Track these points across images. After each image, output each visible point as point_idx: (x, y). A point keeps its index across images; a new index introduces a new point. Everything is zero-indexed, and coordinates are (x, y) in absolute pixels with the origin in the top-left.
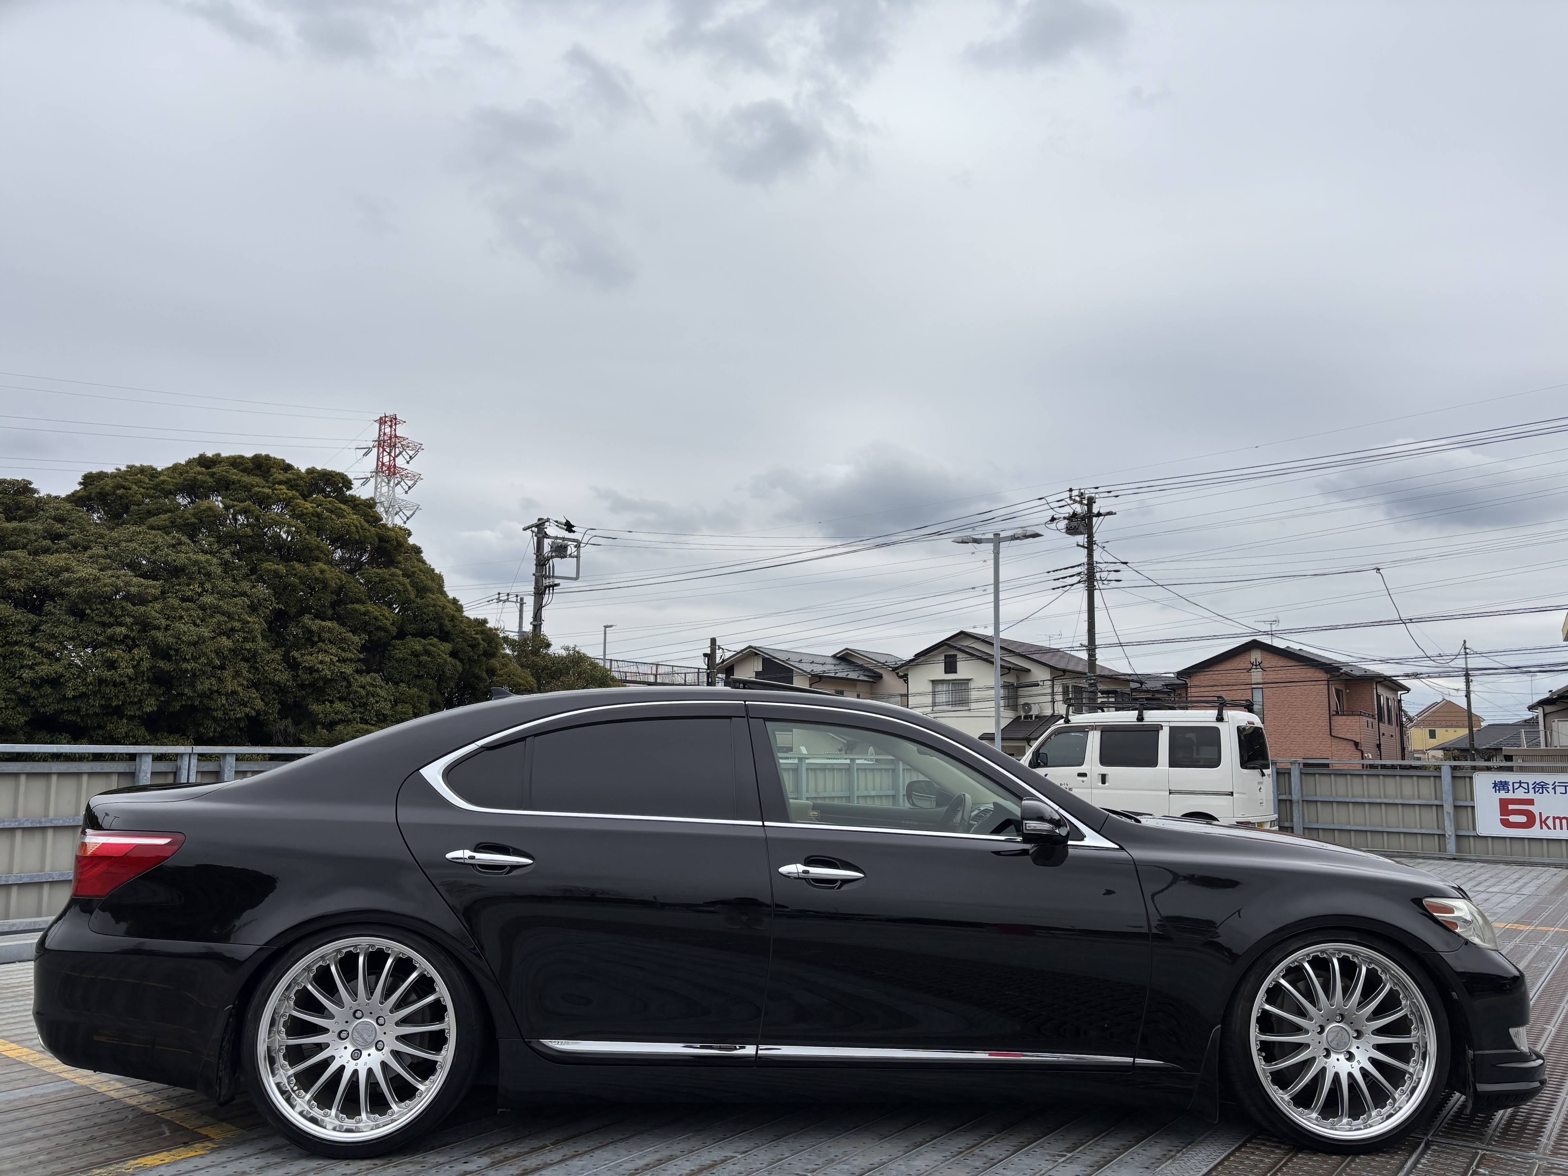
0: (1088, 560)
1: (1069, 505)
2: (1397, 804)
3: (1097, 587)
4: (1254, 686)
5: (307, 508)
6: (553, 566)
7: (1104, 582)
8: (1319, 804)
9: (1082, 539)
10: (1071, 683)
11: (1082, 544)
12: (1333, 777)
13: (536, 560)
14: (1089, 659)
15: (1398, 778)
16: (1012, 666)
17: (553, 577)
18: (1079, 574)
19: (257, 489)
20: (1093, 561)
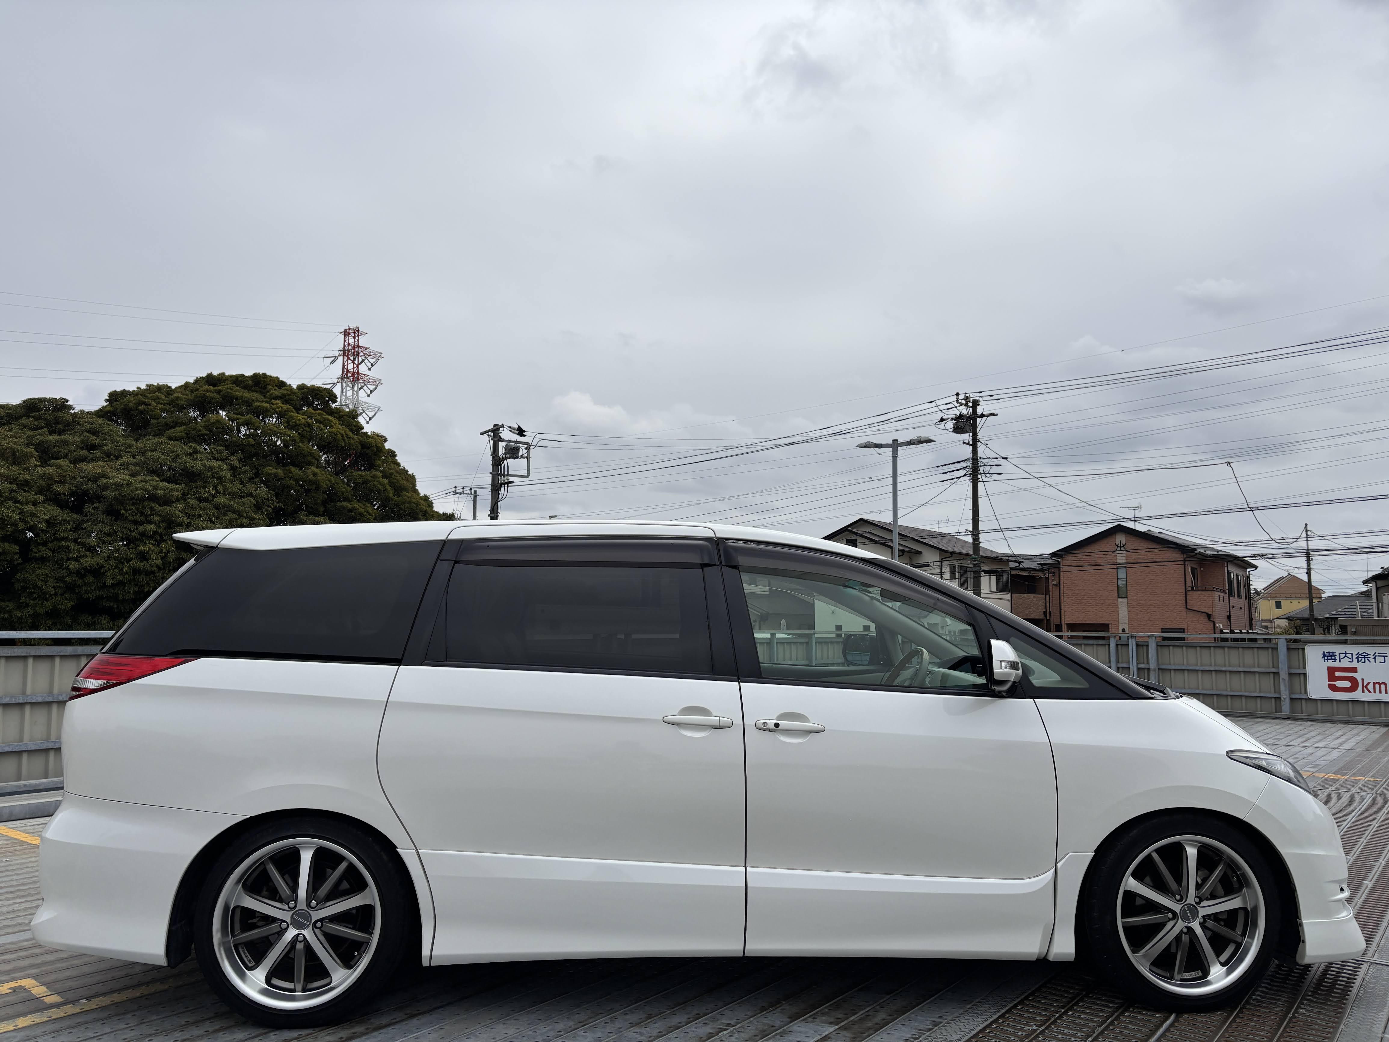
0: (973, 456)
1: (956, 407)
2: (1240, 672)
3: (981, 480)
4: (1118, 566)
5: (299, 420)
6: (508, 466)
7: (987, 475)
8: (1172, 672)
9: (967, 437)
10: (957, 563)
11: (967, 442)
12: (1184, 648)
13: (492, 461)
14: (973, 543)
15: (1241, 649)
16: (905, 549)
17: (508, 475)
18: (964, 468)
19: (256, 404)
20: (977, 457)
